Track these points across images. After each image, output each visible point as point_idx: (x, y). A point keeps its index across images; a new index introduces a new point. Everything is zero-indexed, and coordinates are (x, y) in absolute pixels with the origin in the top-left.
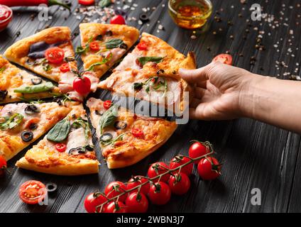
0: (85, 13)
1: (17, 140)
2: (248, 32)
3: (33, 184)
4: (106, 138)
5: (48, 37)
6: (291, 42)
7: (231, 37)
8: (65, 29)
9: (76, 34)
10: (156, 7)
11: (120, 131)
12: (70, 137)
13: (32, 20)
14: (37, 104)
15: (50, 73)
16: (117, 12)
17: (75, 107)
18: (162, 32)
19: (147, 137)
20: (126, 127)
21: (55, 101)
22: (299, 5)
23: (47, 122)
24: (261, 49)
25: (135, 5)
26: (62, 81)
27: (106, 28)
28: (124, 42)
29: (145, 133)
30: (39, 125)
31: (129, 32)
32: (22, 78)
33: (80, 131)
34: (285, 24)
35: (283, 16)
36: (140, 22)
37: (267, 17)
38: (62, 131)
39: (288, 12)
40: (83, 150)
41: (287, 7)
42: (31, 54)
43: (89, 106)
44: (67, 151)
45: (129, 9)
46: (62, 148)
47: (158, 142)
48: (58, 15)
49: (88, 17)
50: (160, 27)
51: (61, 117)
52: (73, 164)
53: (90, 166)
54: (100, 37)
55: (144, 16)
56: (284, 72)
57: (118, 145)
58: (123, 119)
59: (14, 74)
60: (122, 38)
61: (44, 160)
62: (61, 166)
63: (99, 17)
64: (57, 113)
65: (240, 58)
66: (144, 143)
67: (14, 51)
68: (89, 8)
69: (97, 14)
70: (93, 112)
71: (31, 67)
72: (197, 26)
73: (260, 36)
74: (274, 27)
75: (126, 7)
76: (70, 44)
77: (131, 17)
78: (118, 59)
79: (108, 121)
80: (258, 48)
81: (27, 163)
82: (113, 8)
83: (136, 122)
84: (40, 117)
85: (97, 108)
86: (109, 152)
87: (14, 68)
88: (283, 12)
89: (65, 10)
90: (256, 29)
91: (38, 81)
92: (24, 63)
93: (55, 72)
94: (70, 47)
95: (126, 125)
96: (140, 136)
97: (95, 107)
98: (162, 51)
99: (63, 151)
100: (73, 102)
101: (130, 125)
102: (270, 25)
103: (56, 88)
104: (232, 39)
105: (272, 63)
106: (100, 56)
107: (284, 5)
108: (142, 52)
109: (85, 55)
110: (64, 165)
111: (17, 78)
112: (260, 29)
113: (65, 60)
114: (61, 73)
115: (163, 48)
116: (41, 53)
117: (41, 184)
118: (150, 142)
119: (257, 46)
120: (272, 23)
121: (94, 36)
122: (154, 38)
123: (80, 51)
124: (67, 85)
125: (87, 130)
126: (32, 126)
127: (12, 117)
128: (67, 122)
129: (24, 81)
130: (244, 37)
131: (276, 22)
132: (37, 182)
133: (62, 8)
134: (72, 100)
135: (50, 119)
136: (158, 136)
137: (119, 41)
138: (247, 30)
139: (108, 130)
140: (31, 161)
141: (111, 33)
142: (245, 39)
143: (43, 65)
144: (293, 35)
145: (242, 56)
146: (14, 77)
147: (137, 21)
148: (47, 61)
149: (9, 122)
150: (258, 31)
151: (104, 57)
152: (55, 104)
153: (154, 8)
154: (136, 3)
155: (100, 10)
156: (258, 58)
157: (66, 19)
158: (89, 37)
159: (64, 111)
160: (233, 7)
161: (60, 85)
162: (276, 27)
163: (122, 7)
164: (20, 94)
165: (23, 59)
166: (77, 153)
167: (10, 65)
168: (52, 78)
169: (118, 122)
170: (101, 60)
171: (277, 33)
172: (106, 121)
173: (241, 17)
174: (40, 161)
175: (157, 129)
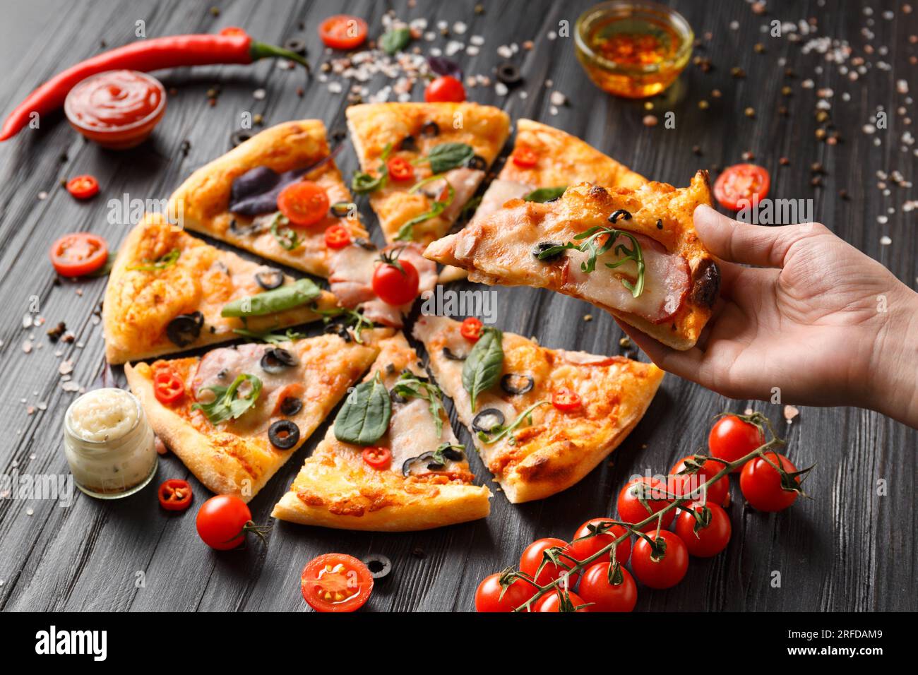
0: (349, 73)
1: (259, 447)
2: (790, 96)
3: (334, 564)
4: (489, 422)
5: (275, 154)
6: (907, 115)
7: (749, 111)
8: (314, 128)
9: (339, 135)
10: (532, 39)
11: (517, 399)
12: (395, 427)
13: (214, 105)
14: (287, 344)
15: (300, 253)
16: (435, 64)
17: (386, 344)
18: (566, 112)
19: (592, 410)
20: (534, 390)
21: (332, 331)
22: (908, 9)
23: (326, 392)
24: (832, 141)
25: (477, 40)
26: (337, 275)
27: (421, 116)
28: (478, 150)
29: (585, 400)
30: (305, 400)
31: (484, 122)
32: (229, 273)
33: (417, 410)
34: (882, 65)
35: (872, 43)
36: (501, 89)
37: (832, 48)
38: (372, 414)
39: (883, 29)
40: (439, 460)
41: (878, 15)
42: (239, 206)
43: (423, 339)
44: (396, 466)
45: (461, 53)
46: (382, 458)
47: (626, 421)
48: (278, 87)
49: (360, 83)
50: (557, 98)
51: (357, 375)
52: (422, 500)
53: (468, 502)
54: (408, 143)
55: (509, 72)
56: (904, 202)
57: (524, 439)
58: (520, 368)
59: (205, 266)
60: (468, 139)
61: (347, 496)
62: (394, 510)
63: (389, 81)
64: (345, 364)
65: (784, 170)
66: (590, 429)
67: (192, 200)
68: (358, 58)
69: (380, 73)
70: (437, 355)
71: (244, 240)
72: (656, 88)
73: (823, 105)
74: (854, 76)
75: (453, 48)
76: (331, 167)
77: (474, 75)
78: (469, 201)
79: (485, 378)
80: (825, 139)
81: (304, 507)
82: (421, 54)
83: (554, 373)
84: (302, 378)
85: (446, 342)
86: (505, 462)
87: (202, 249)
88: (871, 29)
89: (292, 68)
90: (809, 84)
91: (274, 280)
92: (224, 231)
93: (314, 250)
94: (334, 174)
95: (532, 382)
96: (575, 410)
97: (441, 339)
98: (582, 168)
99: (384, 466)
100: (379, 331)
101: (543, 382)
102: (844, 70)
103: (326, 295)
104: (753, 117)
105: (869, 178)
106: (420, 196)
107: (868, 11)
108: (527, 175)
109: (380, 196)
110: (399, 504)
111: (217, 276)
112: (819, 84)
113: (330, 215)
114: (331, 253)
115: (584, 162)
116: (264, 199)
117: (353, 561)
118: (605, 422)
119: (820, 133)
120: (847, 62)
121: (394, 140)
122: (552, 134)
123: (368, 185)
124: (353, 286)
125: (437, 406)
126: (290, 405)
127: (230, 387)
128: (377, 389)
129: (236, 281)
130: (782, 110)
131: (857, 61)
132: (342, 557)
133: (283, 64)
134: (377, 324)
135: (330, 383)
136: (622, 408)
137: (464, 151)
138: (787, 90)
139: (490, 401)
140: (313, 502)
141: (435, 129)
142: (787, 115)
143: (278, 233)
144: (909, 94)
145: (787, 164)
146: (208, 275)
147: (491, 87)
148: (285, 221)
149: (227, 400)
150: (816, 88)
151: (430, 197)
152: (334, 340)
153: (528, 44)
154: (479, 34)
155: (387, 60)
156: (830, 167)
157: (301, 95)
158: (382, 146)
159: (363, 358)
160: (735, 25)
161: (335, 287)
162: (861, 77)
163: (443, 47)
164: (236, 320)
165: (220, 221)
166: (423, 469)
167: (189, 240)
168: (309, 267)
169: (508, 376)
170: (426, 208)
171: (865, 91)
172: (479, 376)
173: (763, 52)
174: (337, 499)
175: (618, 388)
